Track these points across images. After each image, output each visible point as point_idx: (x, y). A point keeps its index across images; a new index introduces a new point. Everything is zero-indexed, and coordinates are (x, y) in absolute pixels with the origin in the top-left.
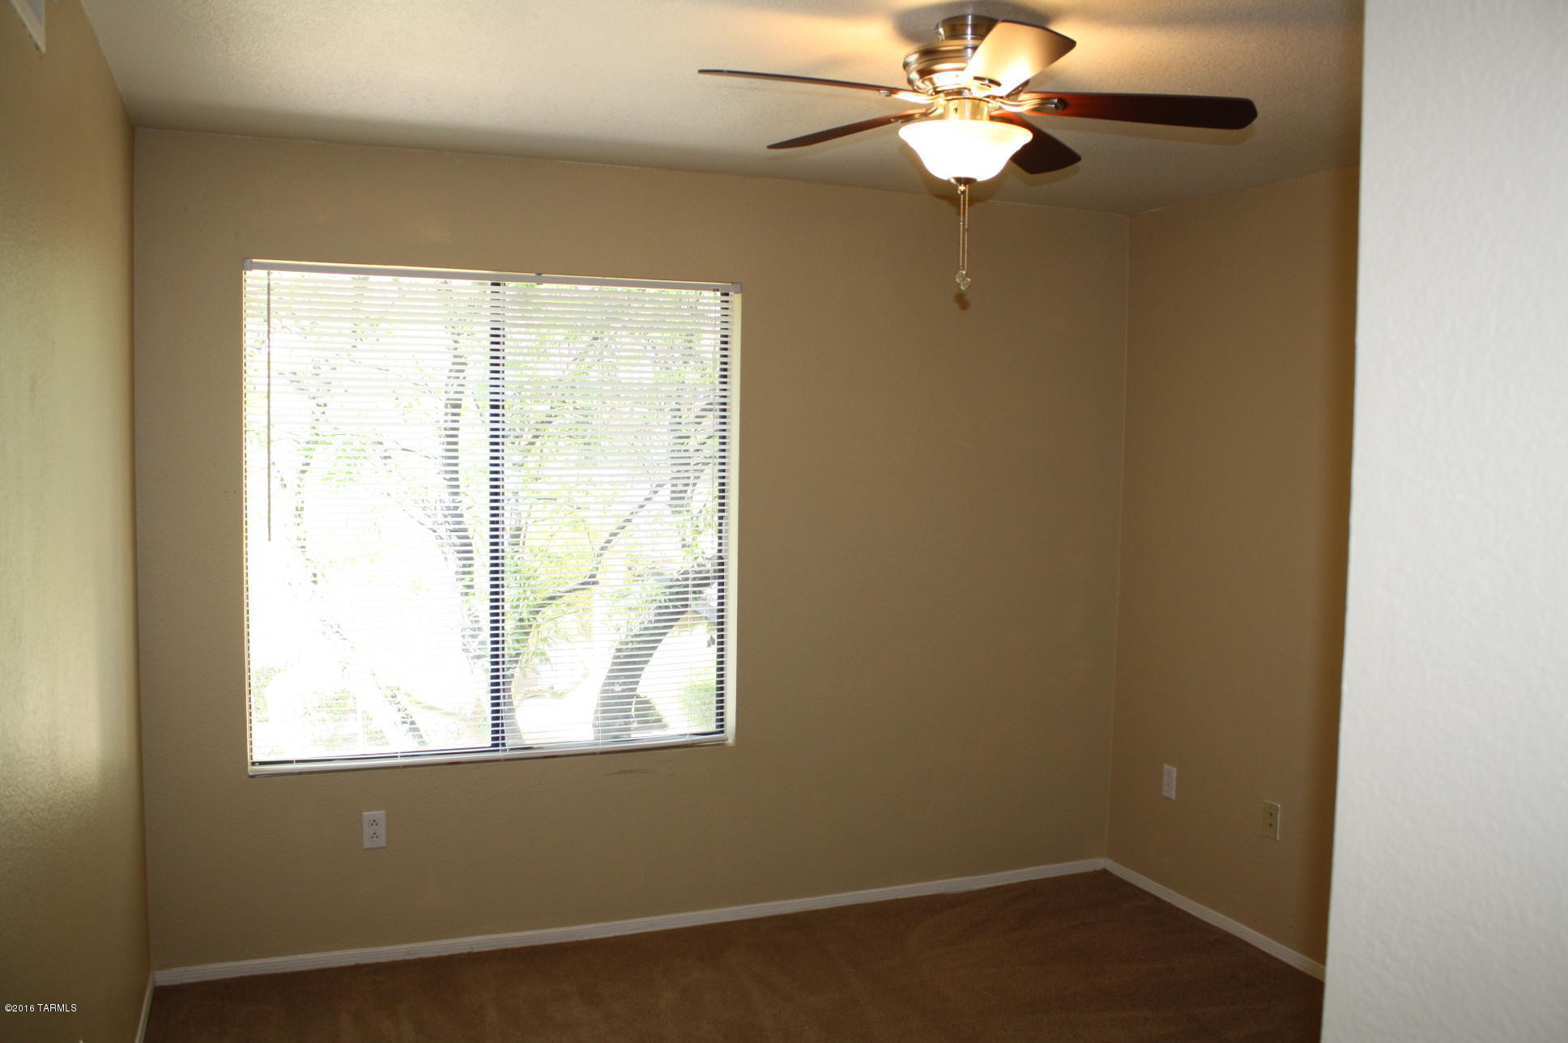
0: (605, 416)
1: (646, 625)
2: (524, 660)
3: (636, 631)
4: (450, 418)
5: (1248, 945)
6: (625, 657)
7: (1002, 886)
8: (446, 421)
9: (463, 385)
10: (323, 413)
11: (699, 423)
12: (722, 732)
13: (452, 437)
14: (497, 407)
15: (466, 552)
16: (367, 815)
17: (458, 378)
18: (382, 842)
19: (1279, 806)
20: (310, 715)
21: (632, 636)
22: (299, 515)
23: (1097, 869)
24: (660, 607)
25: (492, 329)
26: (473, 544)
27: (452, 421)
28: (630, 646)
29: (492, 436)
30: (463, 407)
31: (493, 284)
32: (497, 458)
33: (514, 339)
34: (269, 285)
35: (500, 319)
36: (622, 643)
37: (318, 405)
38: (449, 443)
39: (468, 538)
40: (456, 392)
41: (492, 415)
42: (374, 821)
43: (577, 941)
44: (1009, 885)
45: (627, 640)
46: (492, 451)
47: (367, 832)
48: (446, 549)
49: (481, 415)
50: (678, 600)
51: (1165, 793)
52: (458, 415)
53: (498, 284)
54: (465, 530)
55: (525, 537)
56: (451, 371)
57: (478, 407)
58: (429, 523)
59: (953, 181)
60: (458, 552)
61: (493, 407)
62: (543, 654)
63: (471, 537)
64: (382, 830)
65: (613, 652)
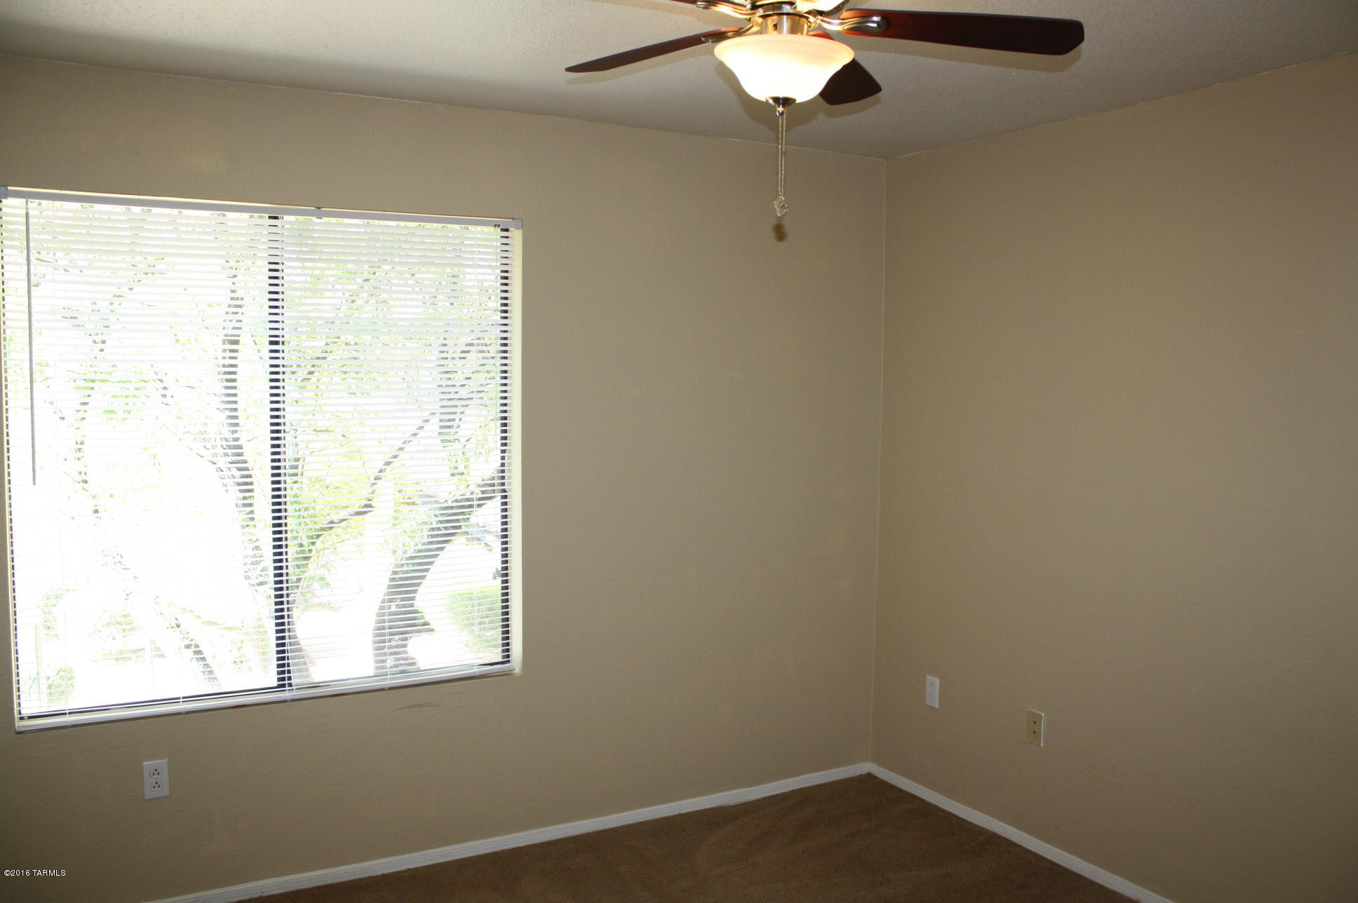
0: (378, 352)
1: (420, 547)
2: (305, 585)
3: (409, 554)
4: (228, 354)
5: (1014, 844)
6: (401, 579)
7: (777, 795)
8: (224, 358)
9: (240, 321)
10: (102, 350)
11: (464, 358)
12: (509, 661)
13: (230, 374)
14: (277, 343)
15: (246, 486)
16: (148, 764)
17: (237, 313)
18: (164, 791)
19: (1043, 714)
20: (100, 632)
21: (407, 559)
22: (80, 450)
23: (863, 773)
24: (433, 529)
25: (270, 263)
26: (253, 476)
27: (230, 358)
28: (405, 568)
29: (272, 373)
30: (240, 343)
31: (270, 218)
32: (277, 395)
33: (292, 275)
34: (27, 215)
35: (279, 254)
36: (397, 566)
37: (95, 342)
38: (228, 380)
39: (247, 469)
40: (234, 328)
41: (272, 351)
42: (156, 770)
43: (370, 877)
44: (784, 793)
45: (401, 563)
46: (272, 388)
47: (148, 781)
48: (227, 481)
49: (259, 351)
50: (448, 521)
51: (928, 702)
52: (236, 351)
53: (276, 218)
54: (245, 462)
55: (303, 468)
56: (229, 306)
57: (256, 343)
58: (208, 455)
59: (771, 101)
60: (239, 484)
61: (272, 343)
62: (323, 579)
63: (250, 469)
64: (164, 779)
65: (389, 575)
